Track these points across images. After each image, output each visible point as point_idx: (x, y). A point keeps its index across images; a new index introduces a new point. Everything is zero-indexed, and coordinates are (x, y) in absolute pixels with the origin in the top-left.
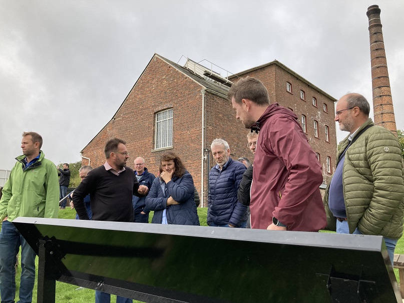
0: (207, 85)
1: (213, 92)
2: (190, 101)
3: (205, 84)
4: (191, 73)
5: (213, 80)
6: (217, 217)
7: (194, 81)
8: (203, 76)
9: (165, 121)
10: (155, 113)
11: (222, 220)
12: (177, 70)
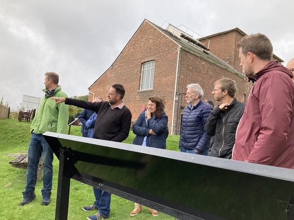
0: (182, 44)
1: (187, 50)
2: (169, 56)
3: (181, 43)
4: (171, 34)
5: (187, 41)
6: (186, 144)
7: (173, 40)
8: (180, 37)
9: (149, 70)
10: (142, 64)
11: (190, 146)
12: (161, 32)
